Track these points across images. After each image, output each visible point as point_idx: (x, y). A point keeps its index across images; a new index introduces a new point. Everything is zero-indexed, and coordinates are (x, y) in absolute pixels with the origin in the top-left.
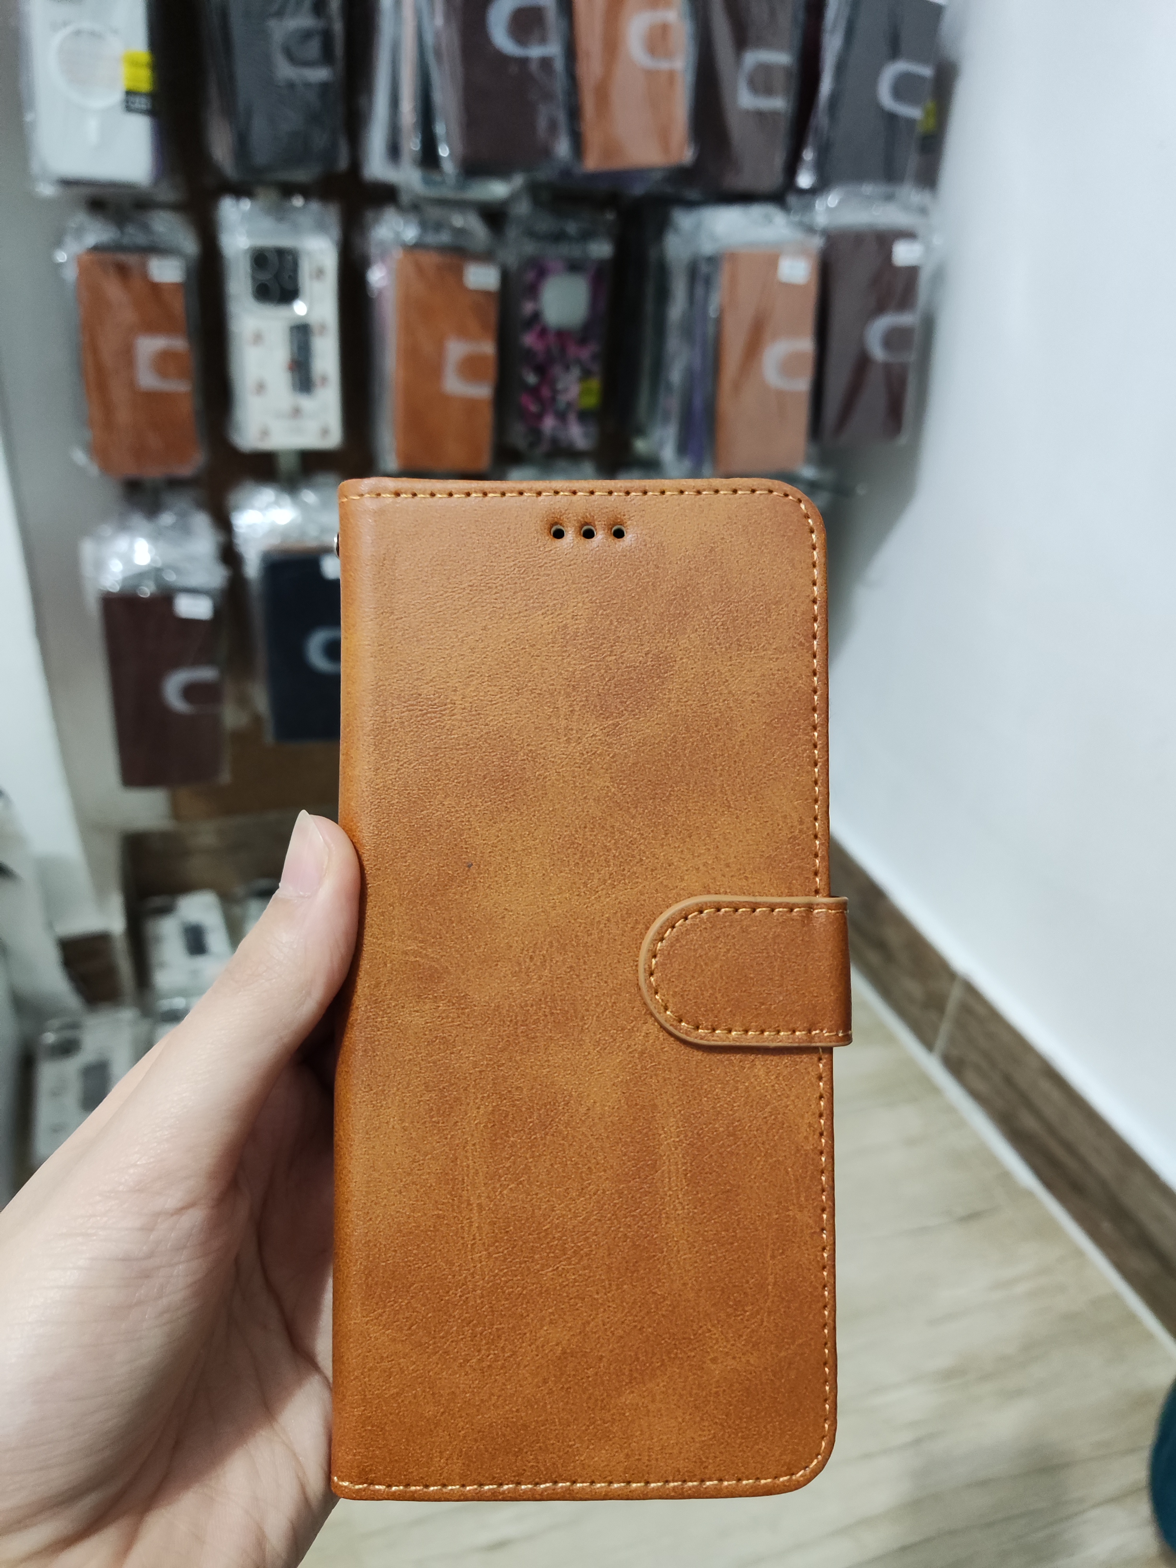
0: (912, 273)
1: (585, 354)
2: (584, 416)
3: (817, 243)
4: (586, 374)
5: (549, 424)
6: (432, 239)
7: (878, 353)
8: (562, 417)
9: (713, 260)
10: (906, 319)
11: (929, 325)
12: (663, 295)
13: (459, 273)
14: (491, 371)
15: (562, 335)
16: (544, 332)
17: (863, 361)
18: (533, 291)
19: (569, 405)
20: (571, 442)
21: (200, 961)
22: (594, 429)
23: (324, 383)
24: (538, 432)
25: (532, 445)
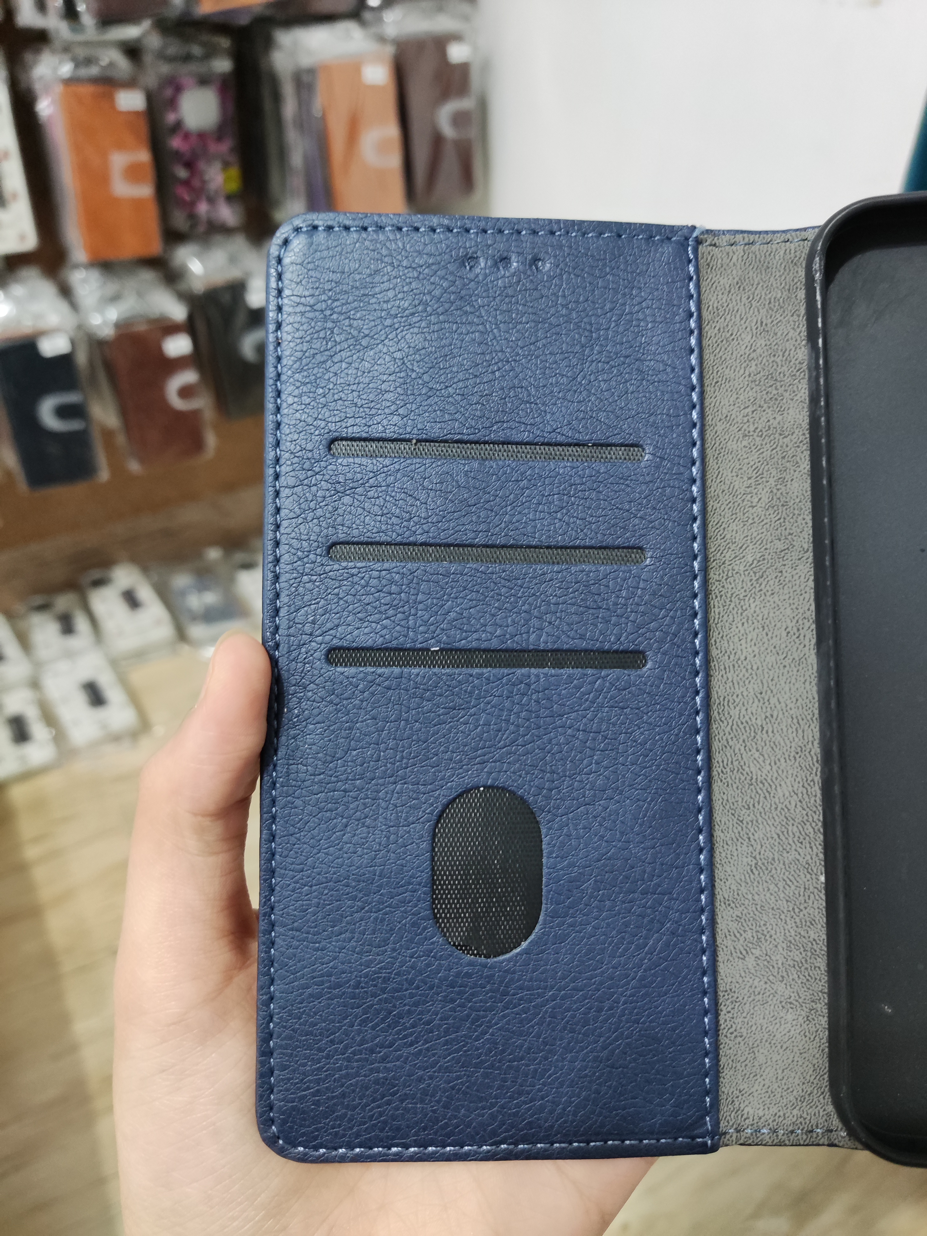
0: (464, 69)
1: (223, 149)
2: (230, 198)
3: (389, 50)
4: (226, 165)
5: (203, 208)
6: (84, 72)
7: (448, 131)
8: (212, 201)
9: (311, 71)
10: (466, 104)
11: (483, 106)
12: (277, 97)
13: (110, 98)
14: (149, 173)
15: (202, 136)
16: (187, 136)
17: (438, 140)
18: (173, 103)
19: (216, 192)
20: (224, 222)
21: (2, 667)
22: (240, 209)
23: (15, 199)
24: (196, 217)
25: (192, 227)
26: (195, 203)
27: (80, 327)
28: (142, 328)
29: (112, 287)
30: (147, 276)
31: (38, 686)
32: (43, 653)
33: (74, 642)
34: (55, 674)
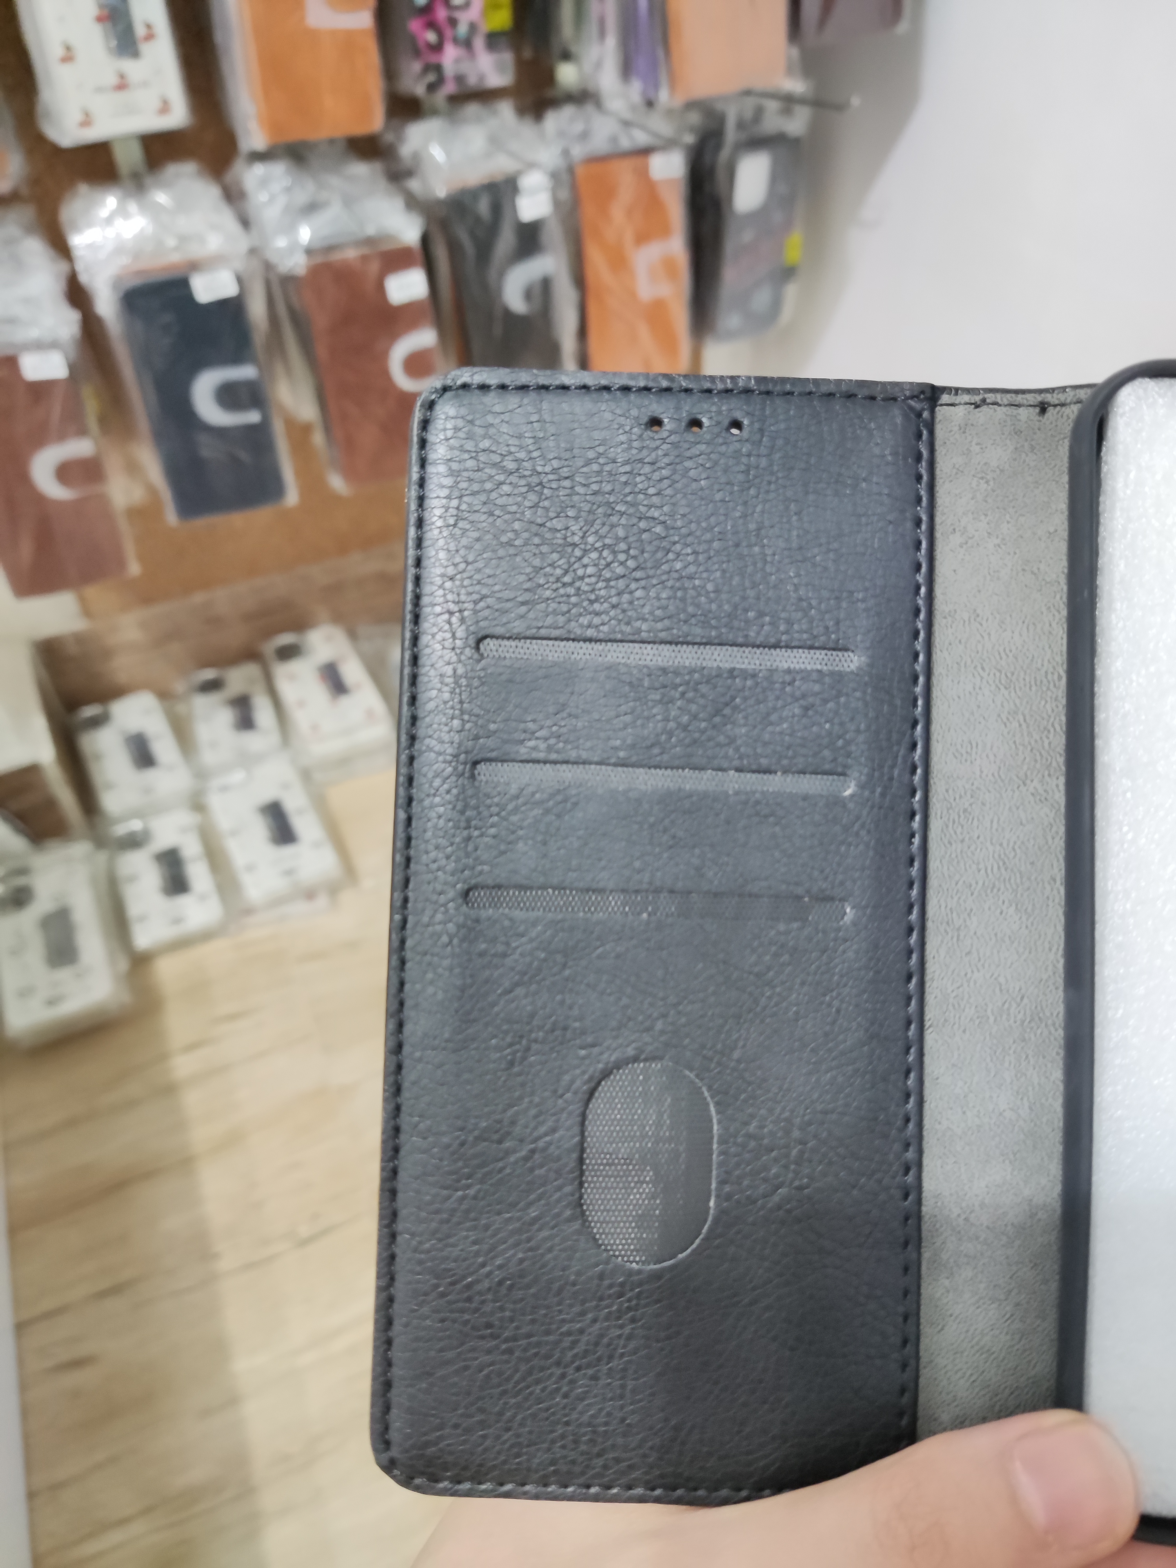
2: (493, 40)
5: (450, 56)
8: (467, 44)
19: (473, 27)
20: (482, 78)
21: (150, 775)
22: (507, 57)
23: (150, 37)
24: (438, 68)
25: (432, 88)
26: (438, 48)
27: (253, 252)
28: (351, 254)
29: (306, 191)
30: (361, 169)
31: (198, 805)
32: (208, 757)
33: (253, 741)
34: (224, 789)
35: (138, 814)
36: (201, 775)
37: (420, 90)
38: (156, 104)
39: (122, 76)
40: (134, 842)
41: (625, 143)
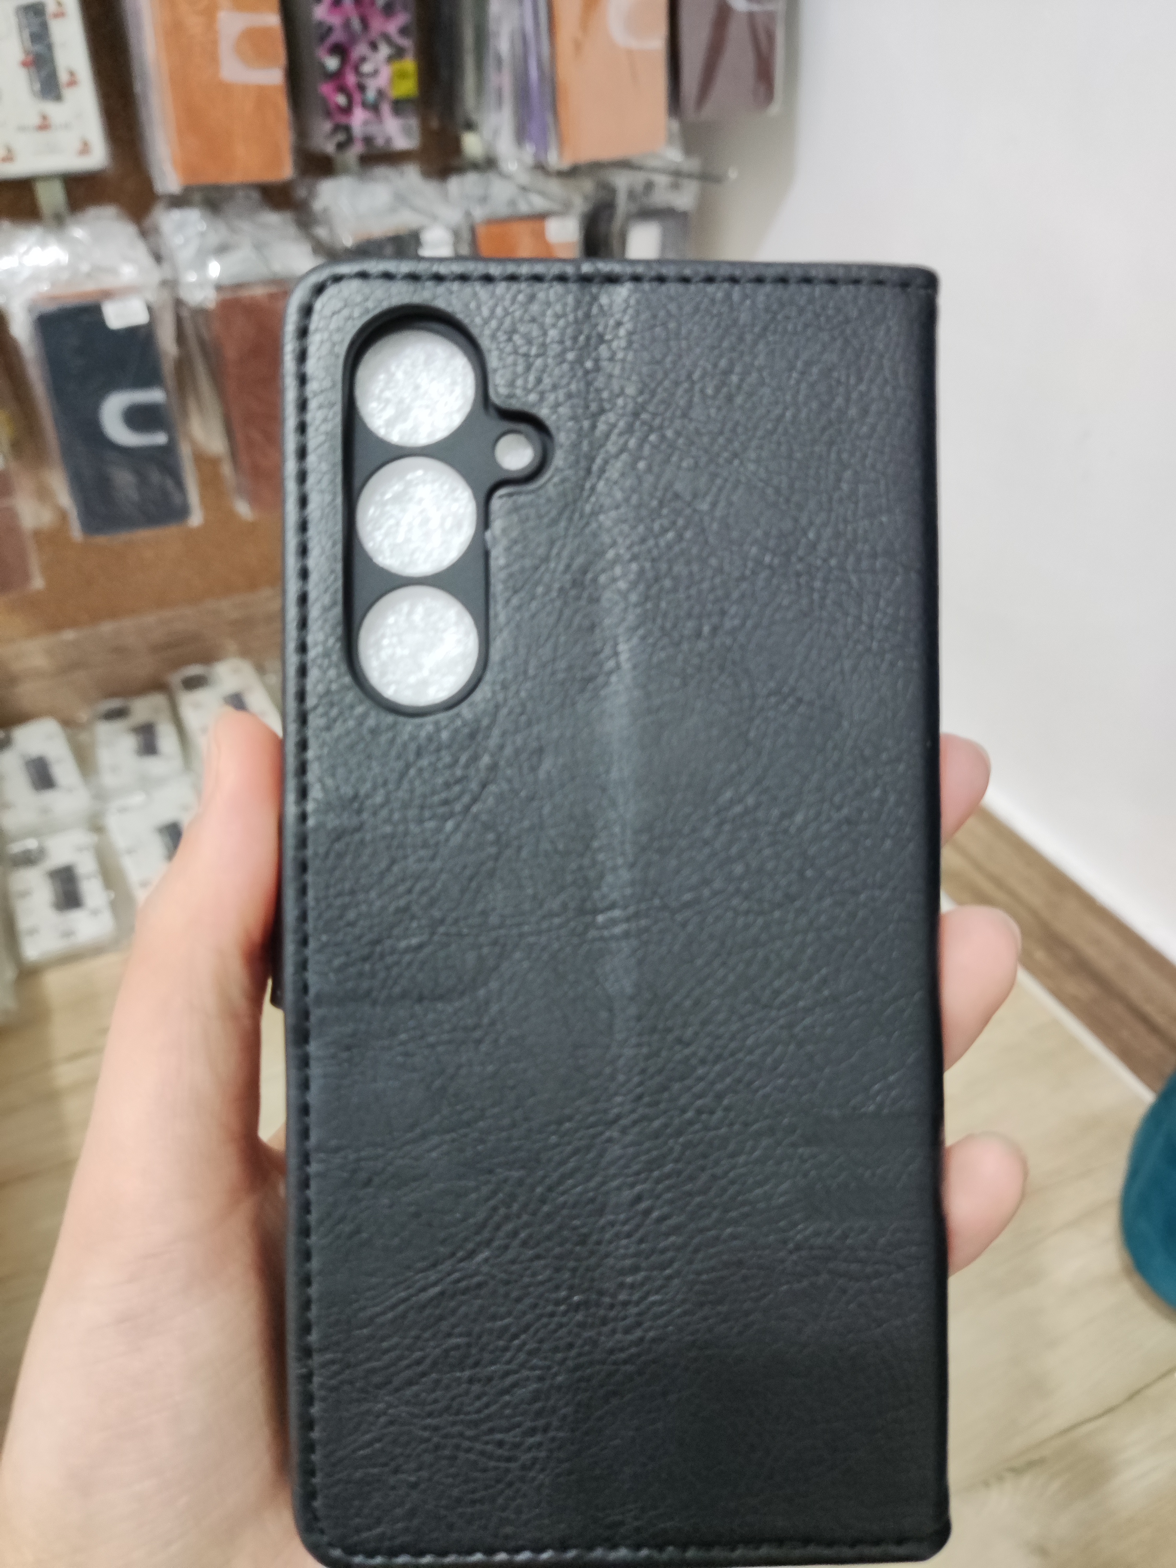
1: (392, 27)
2: (399, 106)
4: (398, 53)
5: (359, 119)
8: (374, 108)
17: (724, 12)
19: (381, 93)
20: (388, 140)
21: (49, 797)
22: (413, 122)
23: (73, 83)
24: (347, 129)
25: (342, 146)
26: (347, 110)
27: (165, 285)
28: (259, 292)
29: (219, 235)
31: (96, 826)
32: (108, 780)
33: (153, 766)
34: (123, 810)
35: (35, 833)
36: (101, 796)
37: (329, 148)
38: (77, 145)
39: (44, 117)
40: (28, 859)
41: (524, 208)
